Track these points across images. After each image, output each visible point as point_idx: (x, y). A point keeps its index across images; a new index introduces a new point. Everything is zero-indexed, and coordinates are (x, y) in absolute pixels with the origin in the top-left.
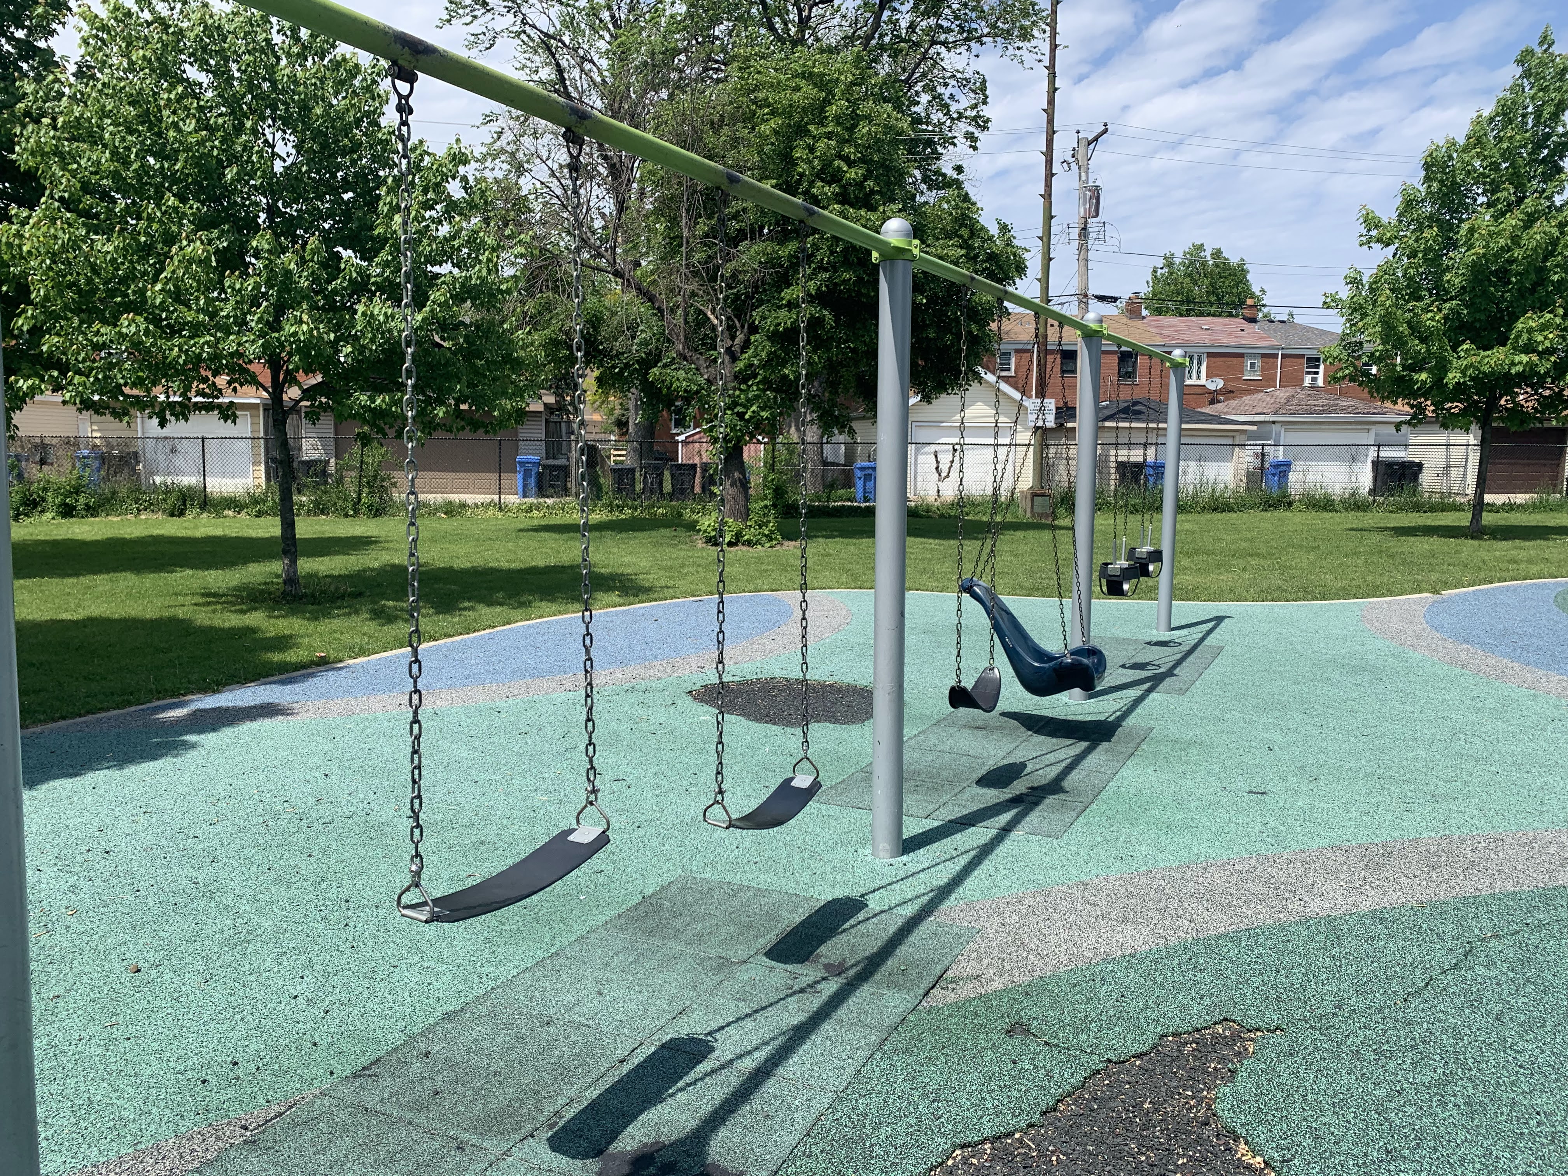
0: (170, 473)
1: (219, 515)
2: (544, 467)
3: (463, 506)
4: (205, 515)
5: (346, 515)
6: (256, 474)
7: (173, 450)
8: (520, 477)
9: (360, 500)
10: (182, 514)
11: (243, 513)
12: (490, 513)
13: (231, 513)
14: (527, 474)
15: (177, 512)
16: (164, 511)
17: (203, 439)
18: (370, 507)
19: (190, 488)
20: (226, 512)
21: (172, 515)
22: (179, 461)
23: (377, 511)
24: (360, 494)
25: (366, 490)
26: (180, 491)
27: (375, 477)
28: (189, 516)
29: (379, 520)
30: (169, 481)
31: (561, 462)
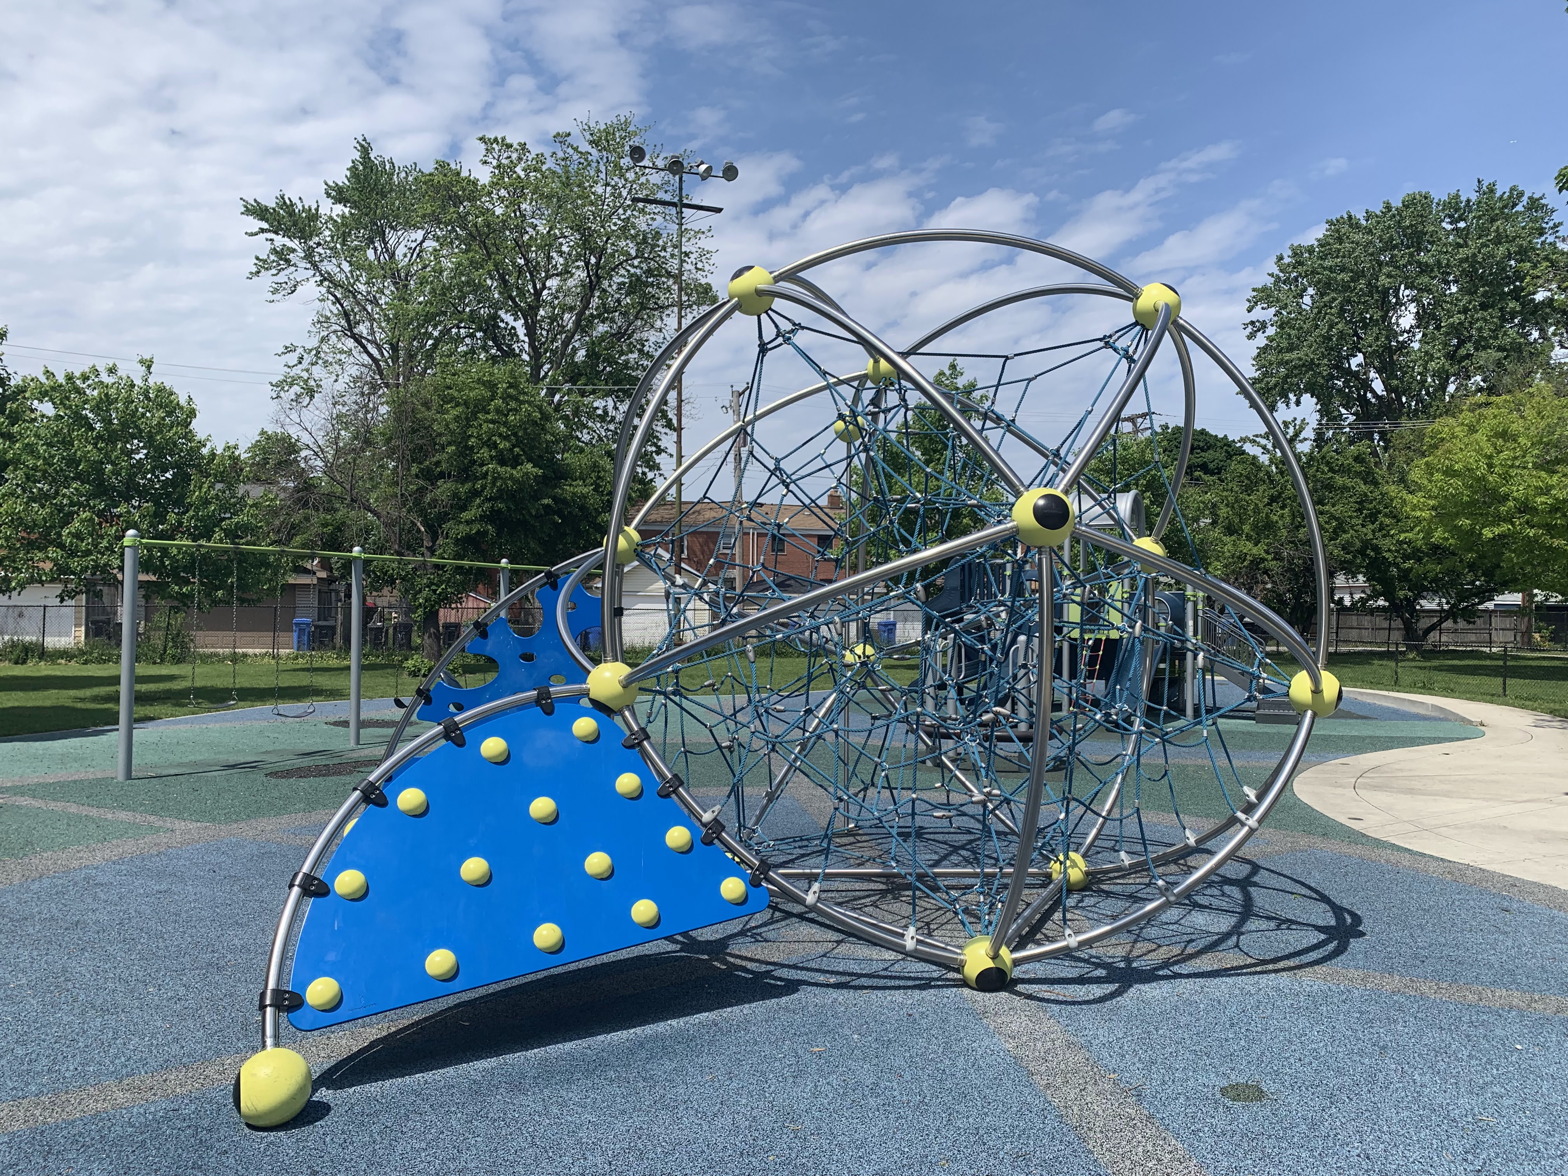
0: (16, 633)
1: (54, 662)
2: (316, 627)
3: (245, 655)
4: (42, 663)
5: (155, 663)
6: (77, 634)
7: (21, 615)
8: (295, 635)
9: (165, 650)
10: (24, 662)
11: (73, 662)
12: (266, 660)
13: (63, 661)
14: (301, 632)
15: (21, 661)
16: (10, 661)
17: (45, 607)
18: (173, 657)
19: (31, 643)
20: (60, 661)
21: (16, 663)
22: (24, 623)
23: (178, 660)
24: (165, 648)
25: (171, 644)
26: (24, 645)
27: (178, 635)
28: (30, 664)
29: (182, 665)
30: (15, 638)
31: (331, 623)
